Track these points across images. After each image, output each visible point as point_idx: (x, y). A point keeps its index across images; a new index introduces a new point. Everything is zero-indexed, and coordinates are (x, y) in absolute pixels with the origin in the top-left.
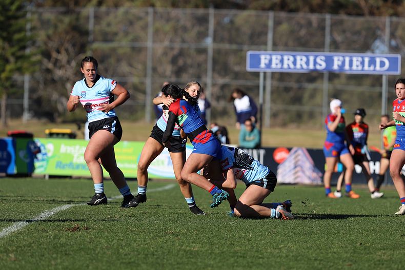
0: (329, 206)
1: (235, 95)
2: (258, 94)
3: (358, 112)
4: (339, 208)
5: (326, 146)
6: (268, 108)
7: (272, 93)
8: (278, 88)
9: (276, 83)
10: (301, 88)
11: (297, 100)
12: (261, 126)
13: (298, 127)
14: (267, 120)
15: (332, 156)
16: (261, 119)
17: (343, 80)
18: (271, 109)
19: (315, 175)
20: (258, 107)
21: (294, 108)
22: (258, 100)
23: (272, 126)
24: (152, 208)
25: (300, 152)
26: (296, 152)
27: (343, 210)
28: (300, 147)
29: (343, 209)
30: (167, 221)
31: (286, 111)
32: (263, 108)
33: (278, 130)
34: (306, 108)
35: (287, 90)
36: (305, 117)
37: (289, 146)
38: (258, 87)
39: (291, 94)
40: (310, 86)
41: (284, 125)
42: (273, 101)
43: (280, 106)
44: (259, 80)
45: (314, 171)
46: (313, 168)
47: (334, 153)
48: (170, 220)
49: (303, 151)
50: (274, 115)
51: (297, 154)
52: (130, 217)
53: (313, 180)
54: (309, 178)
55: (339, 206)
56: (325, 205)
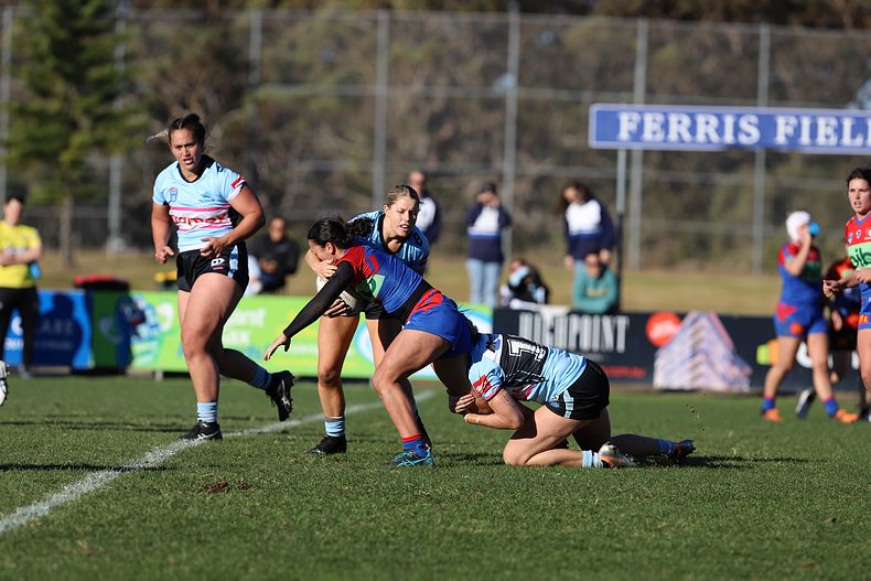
0: (767, 438)
1: (570, 194)
2: (614, 198)
4: (789, 442)
5: (781, 311)
6: (634, 228)
7: (645, 193)
8: (657, 184)
9: (652, 174)
10: (706, 186)
11: (698, 208)
12: (620, 266)
13: (701, 268)
14: (633, 253)
17: (796, 166)
18: (643, 230)
19: (735, 371)
21: (692, 227)
23: (645, 265)
25: (704, 322)
26: (695, 321)
28: (704, 310)
29: (796, 444)
30: (416, 471)
31: (674, 235)
32: (626, 226)
33: (658, 274)
34: (717, 228)
35: (676, 187)
36: (716, 246)
37: (682, 310)
38: (614, 182)
39: (687, 197)
40: (726, 181)
41: (670, 263)
42: (646, 211)
43: (660, 224)
44: (616, 166)
45: (733, 363)
46: (732, 357)
47: (796, 328)
49: (710, 321)
50: (649, 243)
51: (697, 326)
53: (732, 383)
54: (724, 378)
55: (787, 438)
56: (757, 437)
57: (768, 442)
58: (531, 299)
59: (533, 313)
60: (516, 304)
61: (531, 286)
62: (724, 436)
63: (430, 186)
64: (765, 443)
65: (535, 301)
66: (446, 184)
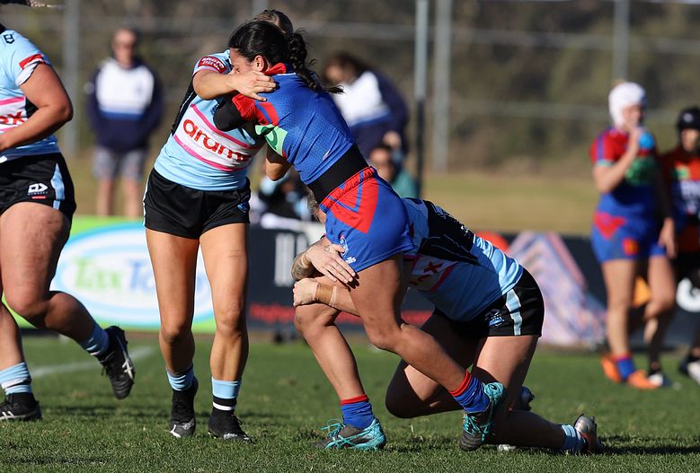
0: (633, 413)
1: (335, 73)
2: (410, 69)
3: (688, 118)
4: (664, 419)
5: (600, 225)
6: (441, 113)
7: (455, 62)
8: (473, 47)
9: (466, 34)
10: (546, 51)
11: (533, 85)
12: (420, 166)
13: (536, 170)
14: (439, 147)
15: (623, 256)
16: (421, 145)
17: (675, 24)
18: (451, 112)
19: (587, 317)
20: (412, 107)
21: (527, 110)
22: (412, 87)
23: (455, 165)
24: (83, 421)
25: (541, 246)
26: (528, 245)
27: (676, 427)
28: (541, 230)
29: (675, 422)
30: (128, 461)
31: (498, 121)
32: (428, 110)
33: (475, 178)
34: (560, 110)
35: (502, 53)
36: (557, 138)
37: (509, 229)
38: (410, 44)
39: (514, 67)
40: (575, 43)
41: (492, 162)
42: (457, 87)
43: (478, 105)
44: (413, 23)
45: (584, 305)
46: (582, 297)
47: (629, 247)
48: (137, 458)
49: (550, 243)
50: (462, 133)
51: (531, 252)
52: (15, 447)
53: (582, 334)
54: (570, 327)
55: (662, 415)
56: (619, 413)
57: (635, 418)
58: (291, 214)
59: (296, 234)
60: (270, 221)
61: (291, 196)
62: (572, 410)
63: (144, 50)
64: (631, 421)
65: (297, 217)
66: (169, 49)
